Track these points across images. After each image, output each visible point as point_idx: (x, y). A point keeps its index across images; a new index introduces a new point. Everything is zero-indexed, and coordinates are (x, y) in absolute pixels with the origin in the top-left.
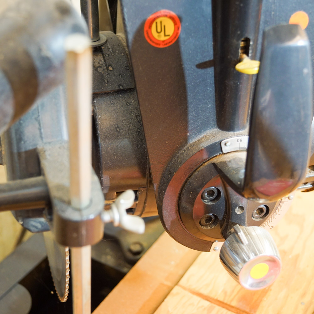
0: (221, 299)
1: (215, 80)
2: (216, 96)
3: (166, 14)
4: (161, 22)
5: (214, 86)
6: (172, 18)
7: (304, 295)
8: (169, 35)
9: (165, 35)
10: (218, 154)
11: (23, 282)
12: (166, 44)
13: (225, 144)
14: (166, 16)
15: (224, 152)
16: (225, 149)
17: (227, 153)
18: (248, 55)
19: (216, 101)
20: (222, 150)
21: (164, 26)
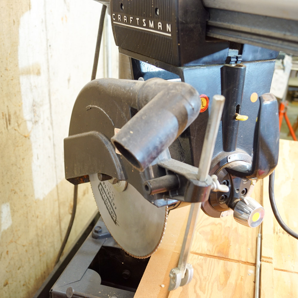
0: (208, 253)
1: (222, 127)
2: (223, 135)
3: (203, 96)
4: (201, 100)
5: (222, 130)
6: (205, 98)
7: (247, 245)
8: (204, 106)
9: (203, 107)
10: (226, 163)
11: (91, 267)
12: (203, 111)
13: (229, 158)
14: (203, 97)
15: (229, 162)
16: (229, 161)
17: (230, 163)
18: (238, 113)
19: (223, 137)
20: (227, 162)
21: (203, 102)
